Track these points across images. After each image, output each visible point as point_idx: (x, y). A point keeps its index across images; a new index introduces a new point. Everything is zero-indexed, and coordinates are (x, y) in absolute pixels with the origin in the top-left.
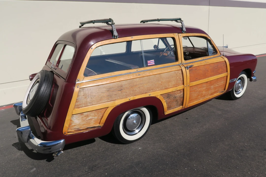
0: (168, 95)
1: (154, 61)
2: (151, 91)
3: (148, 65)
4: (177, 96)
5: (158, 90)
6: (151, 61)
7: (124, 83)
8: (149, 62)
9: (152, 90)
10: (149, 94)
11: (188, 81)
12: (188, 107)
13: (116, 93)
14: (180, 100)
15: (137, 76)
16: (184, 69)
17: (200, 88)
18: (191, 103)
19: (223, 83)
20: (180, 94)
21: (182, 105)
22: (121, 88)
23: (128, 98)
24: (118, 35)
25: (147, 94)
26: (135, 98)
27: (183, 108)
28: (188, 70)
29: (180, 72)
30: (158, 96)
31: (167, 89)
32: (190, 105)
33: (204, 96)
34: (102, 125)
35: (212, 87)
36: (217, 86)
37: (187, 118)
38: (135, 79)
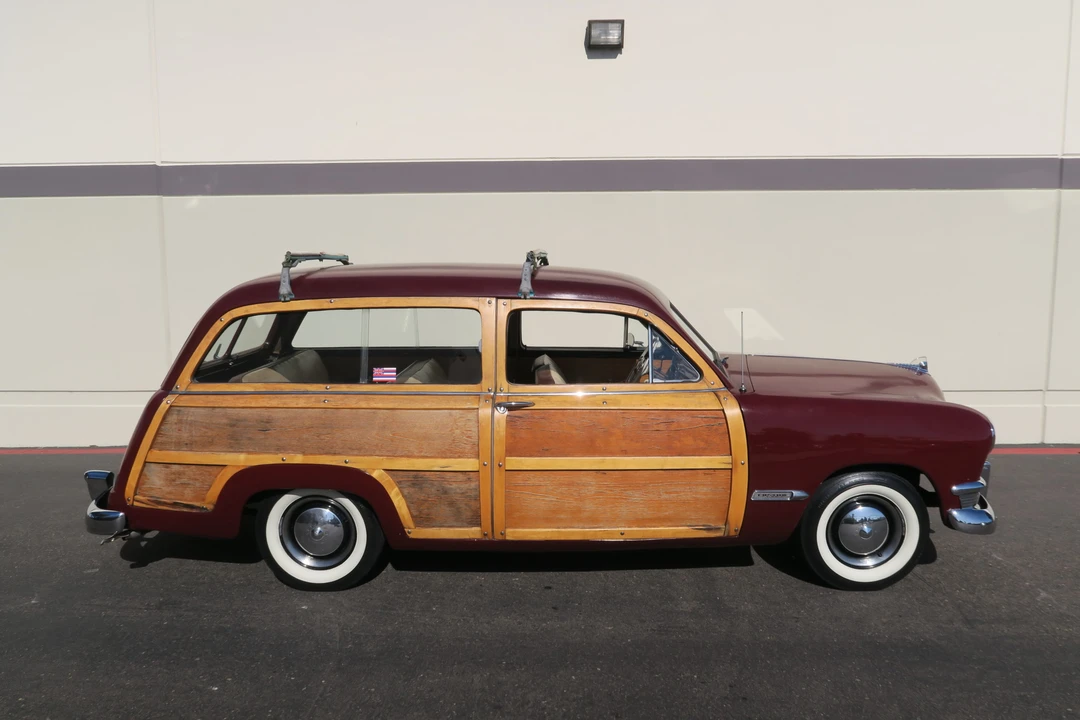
0: (416, 477)
1: (397, 372)
2: (356, 452)
3: (374, 379)
4: (451, 489)
5: (378, 453)
6: (385, 369)
7: (280, 414)
8: (376, 371)
9: (359, 449)
10: (347, 458)
11: (500, 449)
12: (508, 538)
13: (250, 436)
14: (466, 504)
15: (319, 402)
16: (485, 411)
17: (561, 484)
18: (524, 527)
19: (705, 494)
20: (465, 486)
21: (479, 525)
22: (265, 425)
23: (281, 456)
24: (290, 294)
25: (337, 457)
26: (298, 459)
27: (485, 535)
28: (501, 413)
29: (471, 416)
30: (374, 470)
31: (409, 457)
32: (515, 532)
33: (594, 520)
34: (210, 507)
35: (637, 496)
36: (665, 496)
37: (548, 588)
38: (309, 410)
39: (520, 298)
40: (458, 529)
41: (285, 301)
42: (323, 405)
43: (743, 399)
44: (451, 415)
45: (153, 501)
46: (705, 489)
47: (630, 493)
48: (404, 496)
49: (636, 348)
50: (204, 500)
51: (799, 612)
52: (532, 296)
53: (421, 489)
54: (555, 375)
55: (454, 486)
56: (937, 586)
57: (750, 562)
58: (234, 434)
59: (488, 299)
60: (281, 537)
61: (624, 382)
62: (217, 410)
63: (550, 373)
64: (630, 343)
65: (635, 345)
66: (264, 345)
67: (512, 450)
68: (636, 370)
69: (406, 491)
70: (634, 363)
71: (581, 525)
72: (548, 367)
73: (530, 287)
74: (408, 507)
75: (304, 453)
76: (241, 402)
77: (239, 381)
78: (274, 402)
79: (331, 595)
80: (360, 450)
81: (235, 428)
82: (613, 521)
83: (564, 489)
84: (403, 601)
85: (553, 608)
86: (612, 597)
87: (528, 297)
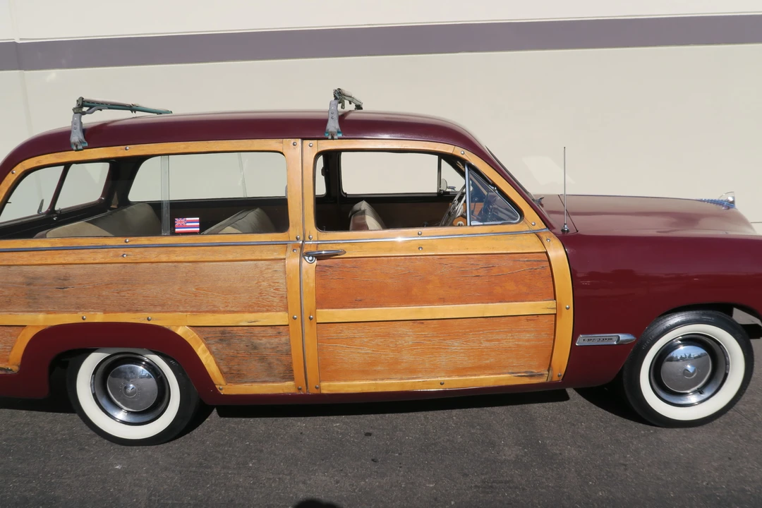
0: (223, 333)
1: (200, 221)
2: (159, 309)
3: (176, 230)
4: (261, 344)
5: (181, 309)
6: (187, 219)
7: (77, 271)
8: (178, 221)
9: (163, 305)
10: (150, 315)
11: (309, 301)
12: (324, 391)
13: (48, 294)
14: (278, 360)
15: (117, 256)
16: (293, 261)
17: (377, 336)
18: (339, 380)
19: (528, 341)
20: (275, 341)
21: (292, 378)
22: (63, 283)
23: (80, 314)
24: (81, 142)
25: (139, 315)
26: (99, 317)
27: (299, 389)
28: (310, 265)
29: (278, 266)
30: (178, 326)
31: (214, 312)
32: (329, 386)
33: (412, 371)
34: (16, 369)
35: (456, 345)
36: (488, 344)
37: (369, 434)
38: (108, 265)
39: (327, 139)
40: (271, 384)
41: (77, 150)
42: (121, 260)
43: (568, 240)
44: (256, 266)
46: (527, 336)
47: (449, 342)
48: (212, 353)
49: (449, 192)
50: (8, 361)
51: (625, 457)
52: (340, 135)
53: (229, 345)
54: (370, 220)
55: (264, 340)
56: (755, 419)
57: (566, 398)
58: (31, 293)
59: (293, 141)
60: (94, 395)
61: (437, 225)
62: (13, 268)
63: (364, 219)
64: (443, 188)
65: (448, 190)
66: (100, 200)
67: (322, 302)
68: (450, 213)
69: (214, 348)
70: (448, 207)
71: (399, 376)
72: (363, 212)
73: (337, 126)
74: (216, 363)
75: (105, 312)
76: (37, 258)
77: (44, 236)
78: (71, 257)
79: (149, 450)
80: (164, 307)
81: (32, 287)
82: (433, 370)
83: (379, 341)
84: (220, 456)
85: (373, 460)
86: (433, 444)
87: (335, 137)
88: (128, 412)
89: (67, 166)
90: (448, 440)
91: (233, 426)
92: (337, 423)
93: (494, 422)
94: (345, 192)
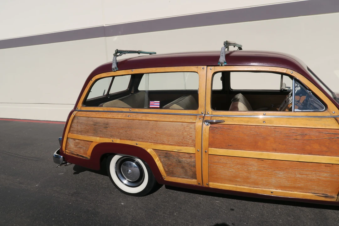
0: (166, 154)
1: (160, 103)
2: (141, 140)
3: (150, 106)
4: (183, 160)
5: (150, 141)
6: (155, 102)
7: (111, 121)
9: (142, 139)
10: (137, 143)
11: (205, 143)
12: (211, 187)
13: (101, 130)
14: (190, 169)
15: (126, 116)
16: (199, 123)
17: (238, 164)
18: (218, 182)
19: (325, 177)
20: (189, 160)
21: (196, 178)
22: (106, 126)
23: (112, 139)
24: (116, 68)
25: (133, 142)
26: (118, 141)
27: (199, 184)
28: (206, 127)
29: (192, 126)
30: (148, 149)
31: (163, 144)
32: (213, 184)
33: (256, 184)
34: (89, 158)
35: (281, 174)
36: (300, 176)
37: (232, 210)
38: (123, 120)
39: (219, 66)
40: (186, 179)
41: (114, 71)
42: (127, 118)
44: (182, 125)
45: (71, 153)
46: (325, 175)
47: (277, 172)
48: (161, 162)
49: (286, 90)
50: (86, 154)
52: (226, 64)
53: (169, 159)
54: (241, 105)
55: (184, 159)
58: (95, 129)
59: (202, 67)
60: (116, 172)
61: (277, 110)
62: (90, 118)
63: (237, 104)
64: (284, 88)
65: (286, 89)
66: (127, 89)
67: (212, 144)
68: (286, 101)
69: (162, 160)
70: (285, 98)
71: (249, 185)
72: (237, 100)
73: (224, 60)
74: (163, 166)
75: (121, 139)
76: (97, 115)
77: (102, 106)
78: (109, 115)
79: (135, 198)
80: (143, 139)
81: (95, 126)
82: (268, 185)
83: (239, 166)
84: (163, 207)
85: (233, 224)
86: (266, 222)
87: (223, 65)
88: (128, 181)
89: (114, 77)
90: (274, 221)
91: (171, 193)
92: (218, 201)
93: (302, 216)
94: (232, 88)
